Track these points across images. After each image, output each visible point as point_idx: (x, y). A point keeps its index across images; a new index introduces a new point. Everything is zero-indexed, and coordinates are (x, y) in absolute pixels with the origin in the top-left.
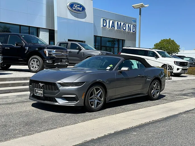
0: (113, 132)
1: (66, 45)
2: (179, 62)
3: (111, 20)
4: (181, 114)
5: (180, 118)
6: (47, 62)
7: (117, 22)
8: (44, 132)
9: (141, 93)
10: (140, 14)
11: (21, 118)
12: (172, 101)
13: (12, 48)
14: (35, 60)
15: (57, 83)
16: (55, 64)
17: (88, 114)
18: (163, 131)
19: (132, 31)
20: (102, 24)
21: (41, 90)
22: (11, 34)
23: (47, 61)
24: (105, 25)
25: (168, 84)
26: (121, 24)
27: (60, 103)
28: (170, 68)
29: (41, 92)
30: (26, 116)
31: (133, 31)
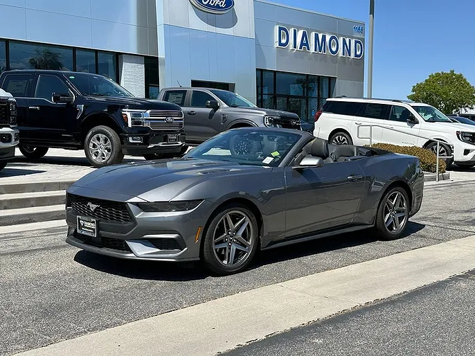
0: (262, 337)
1: (181, 95)
2: (471, 133)
3: (300, 28)
4: (455, 279)
5: (448, 293)
6: (131, 141)
7: (314, 33)
8: (84, 337)
9: (356, 221)
10: (372, 12)
11: (36, 295)
12: (439, 241)
13: (46, 108)
14: (102, 136)
15: (130, 203)
16: (150, 146)
17: (211, 281)
18: (394, 336)
19: (353, 56)
20: (278, 40)
21: (92, 220)
22: (44, 73)
23: (130, 138)
24: (283, 41)
25: (438, 192)
26: (324, 37)
27: (139, 254)
28: (447, 150)
29: (92, 224)
30: (53, 287)
31: (356, 56)
